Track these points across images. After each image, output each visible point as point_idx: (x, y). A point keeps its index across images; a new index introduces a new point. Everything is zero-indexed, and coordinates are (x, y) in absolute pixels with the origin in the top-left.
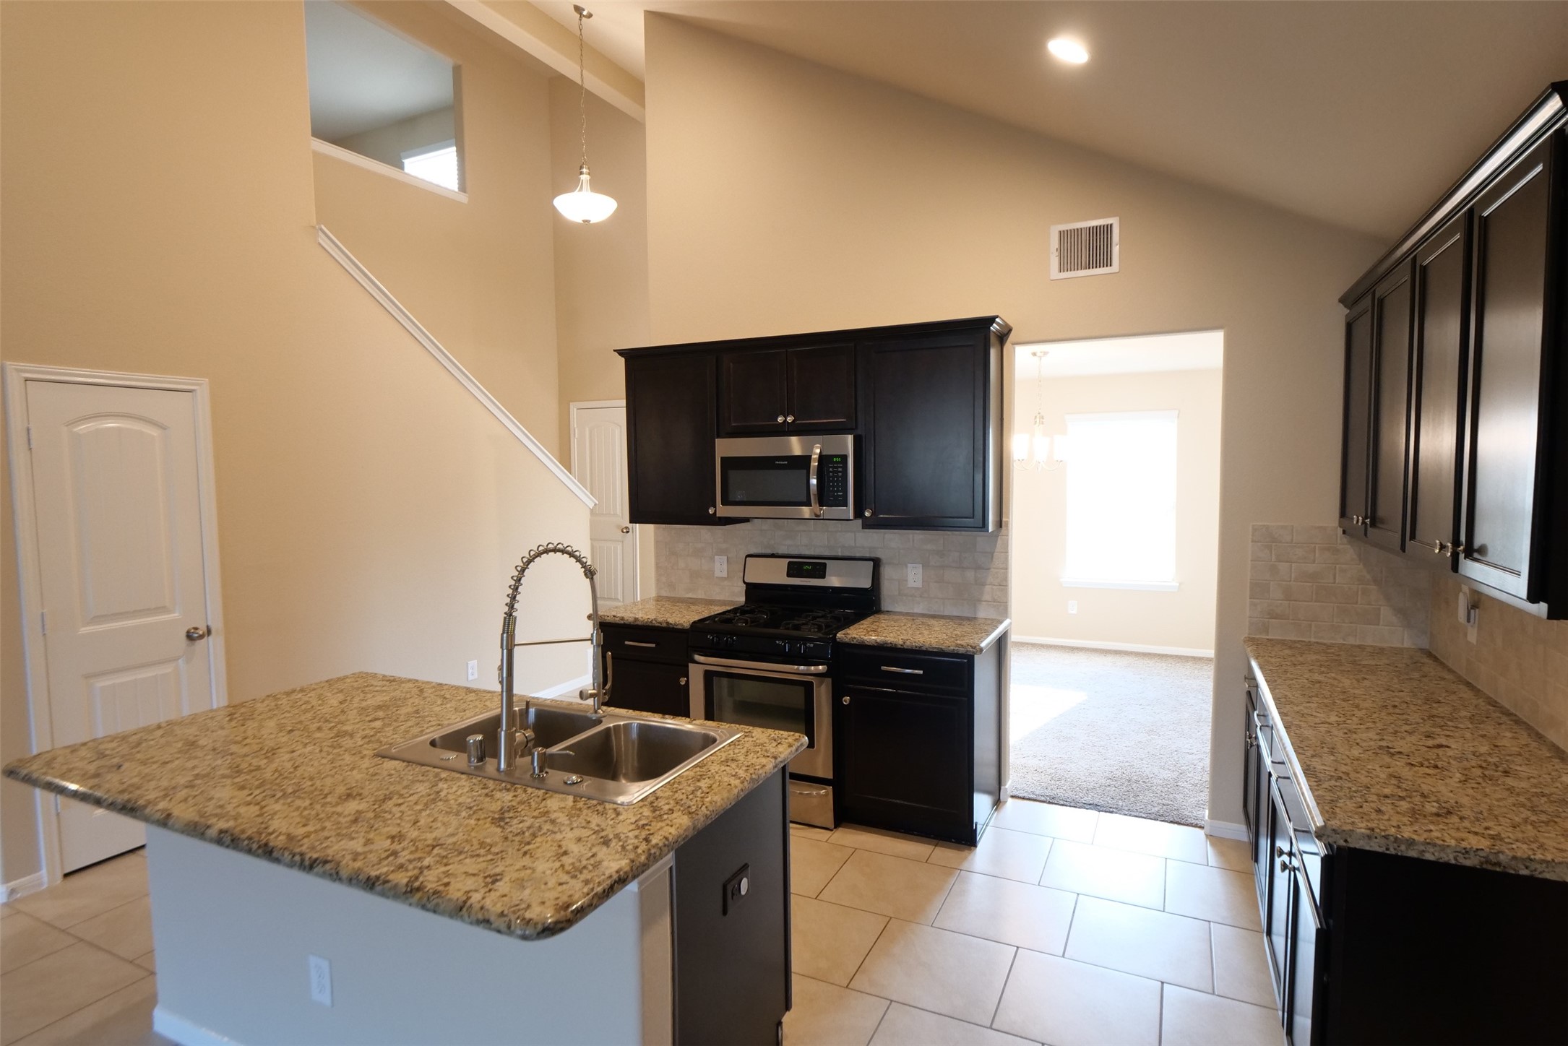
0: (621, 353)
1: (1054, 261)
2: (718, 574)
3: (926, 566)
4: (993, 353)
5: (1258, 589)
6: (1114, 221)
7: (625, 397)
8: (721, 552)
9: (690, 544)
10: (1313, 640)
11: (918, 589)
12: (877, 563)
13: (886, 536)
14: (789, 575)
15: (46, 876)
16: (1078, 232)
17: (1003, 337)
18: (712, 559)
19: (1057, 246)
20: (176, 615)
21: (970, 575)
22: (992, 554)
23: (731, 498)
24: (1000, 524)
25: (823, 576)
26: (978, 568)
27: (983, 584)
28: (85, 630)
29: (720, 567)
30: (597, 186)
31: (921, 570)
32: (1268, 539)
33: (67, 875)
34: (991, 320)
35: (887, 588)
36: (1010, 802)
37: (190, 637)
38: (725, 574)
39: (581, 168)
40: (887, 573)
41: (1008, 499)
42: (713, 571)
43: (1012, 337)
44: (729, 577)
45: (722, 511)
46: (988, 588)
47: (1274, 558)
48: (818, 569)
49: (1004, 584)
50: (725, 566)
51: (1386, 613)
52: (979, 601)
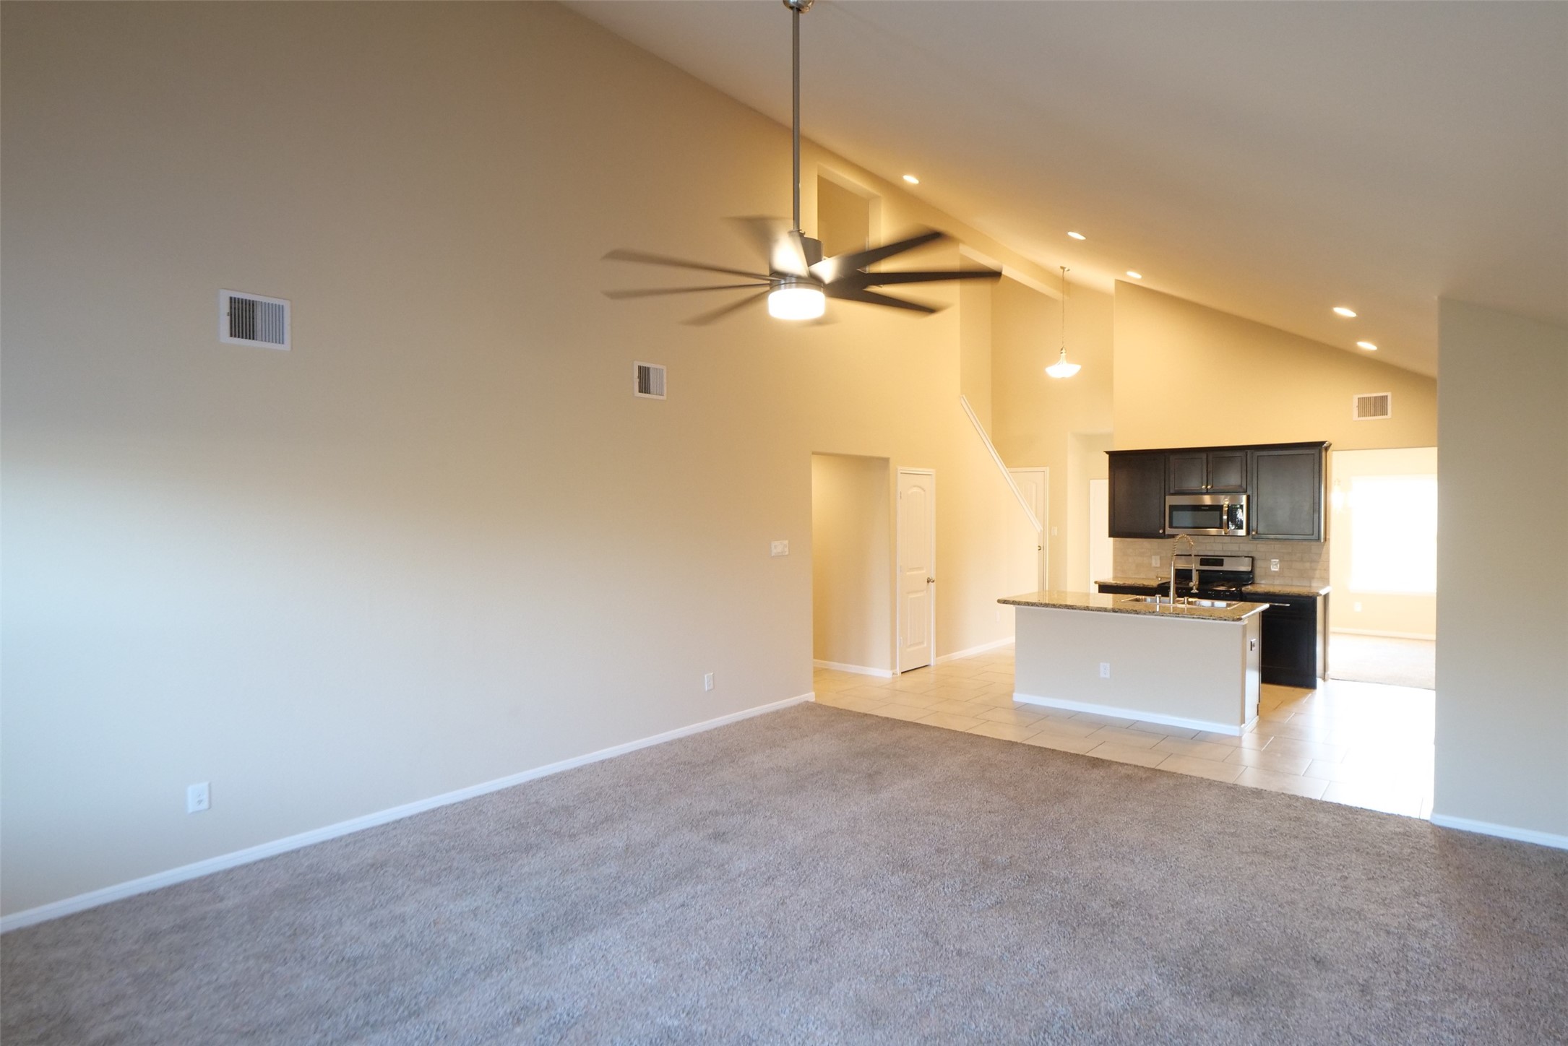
0: (1107, 452)
1: (1356, 412)
3: (1282, 560)
4: (1324, 454)
6: (1389, 394)
7: (1108, 477)
8: (1156, 554)
9: (1137, 550)
11: (1277, 572)
12: (1253, 559)
13: (1259, 546)
15: (898, 671)
16: (1369, 398)
17: (1327, 449)
18: (1150, 557)
19: (1357, 405)
20: (924, 571)
21: (1308, 565)
22: (1320, 554)
23: (1174, 525)
24: (1325, 539)
25: (1222, 565)
26: (1312, 561)
28: (908, 573)
29: (1155, 562)
30: (1070, 359)
31: (1278, 562)
33: (902, 673)
34: (1324, 443)
35: (1258, 571)
36: (1330, 680)
37: (928, 582)
38: (1158, 565)
39: (1062, 350)
40: (1259, 564)
41: (1329, 527)
42: (1151, 564)
43: (1331, 448)
44: (1161, 567)
45: (1169, 531)
46: (1317, 572)
48: (1220, 563)
49: (1327, 569)
50: (1159, 562)
52: (1313, 578)
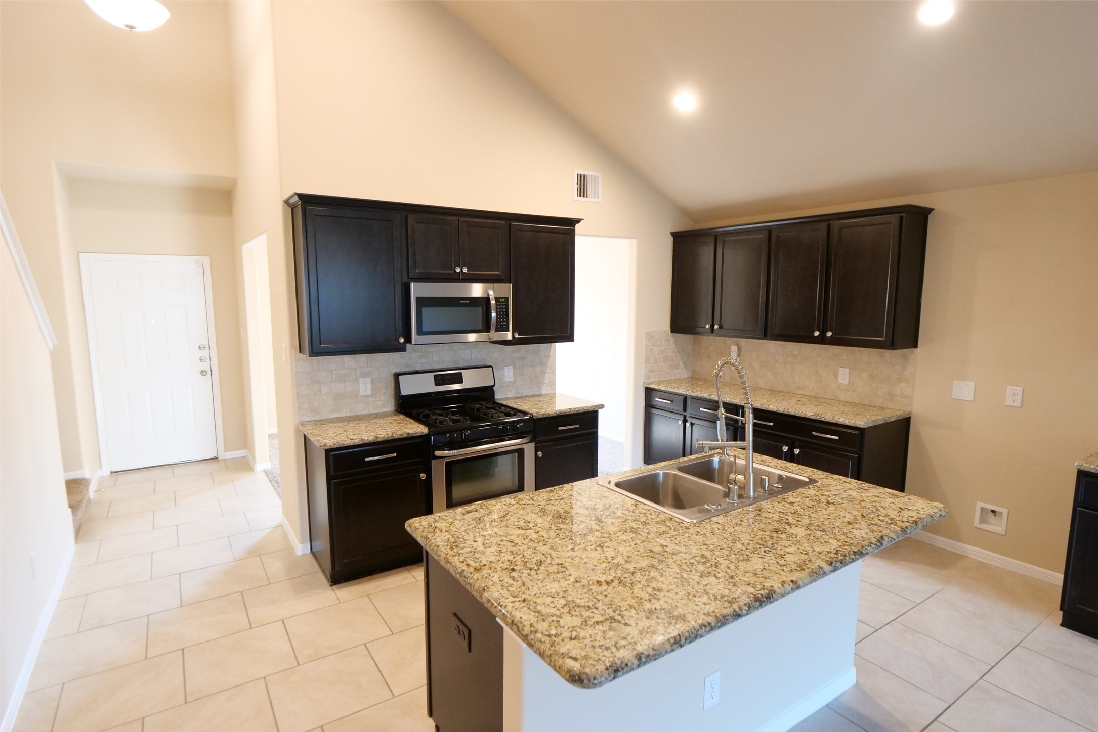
2: (362, 393)
3: (514, 365)
5: (647, 360)
8: (364, 375)
9: (333, 372)
10: (662, 379)
11: (510, 382)
13: (491, 350)
14: (437, 384)
18: (355, 381)
23: (424, 329)
25: (459, 382)
27: (545, 373)
29: (365, 387)
31: (512, 370)
32: (650, 336)
38: (369, 392)
42: (357, 392)
44: (373, 395)
46: (547, 375)
47: (652, 345)
48: (457, 377)
50: (369, 386)
51: (681, 364)
